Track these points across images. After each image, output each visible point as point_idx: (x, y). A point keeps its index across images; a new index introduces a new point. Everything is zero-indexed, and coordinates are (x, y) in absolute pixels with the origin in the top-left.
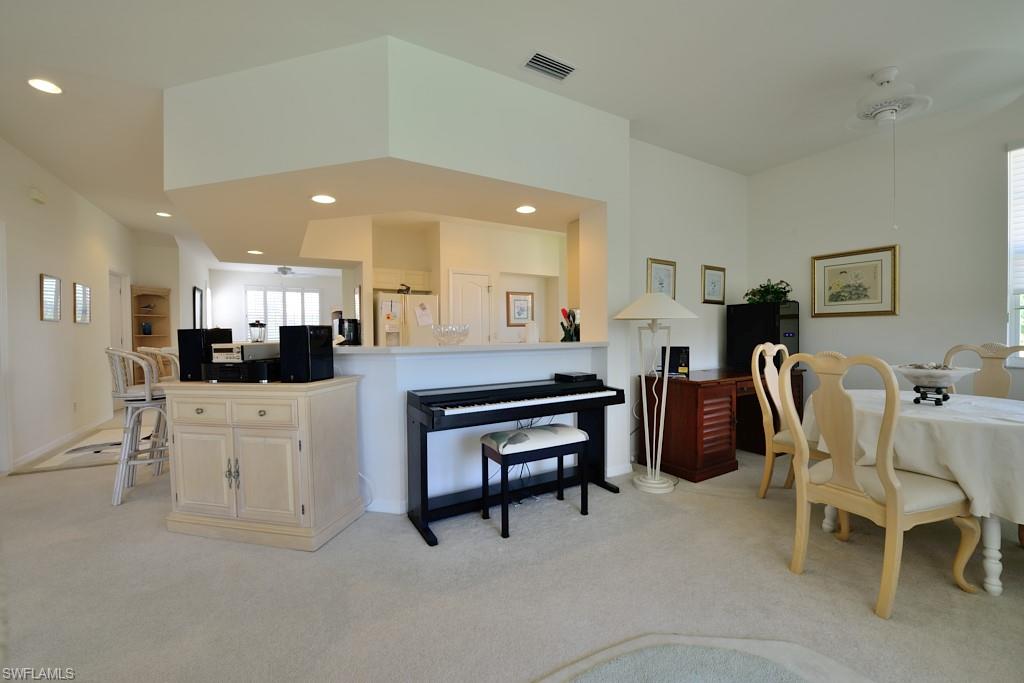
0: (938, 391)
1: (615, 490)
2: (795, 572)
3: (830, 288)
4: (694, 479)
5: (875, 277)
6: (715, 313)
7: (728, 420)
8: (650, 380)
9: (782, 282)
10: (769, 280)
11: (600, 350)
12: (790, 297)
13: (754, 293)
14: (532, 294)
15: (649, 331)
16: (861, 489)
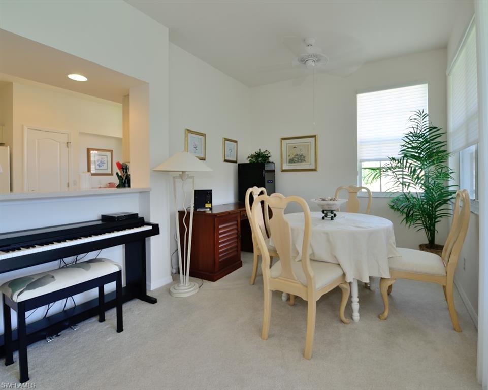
0: (332, 212)
1: (153, 301)
2: (263, 339)
3: (289, 156)
4: (213, 279)
5: (308, 151)
6: (232, 169)
7: (236, 236)
8: (181, 214)
9: (266, 151)
10: (260, 150)
11: (144, 194)
12: (271, 160)
13: (252, 156)
14: (111, 151)
15: (180, 180)
16: (296, 279)
